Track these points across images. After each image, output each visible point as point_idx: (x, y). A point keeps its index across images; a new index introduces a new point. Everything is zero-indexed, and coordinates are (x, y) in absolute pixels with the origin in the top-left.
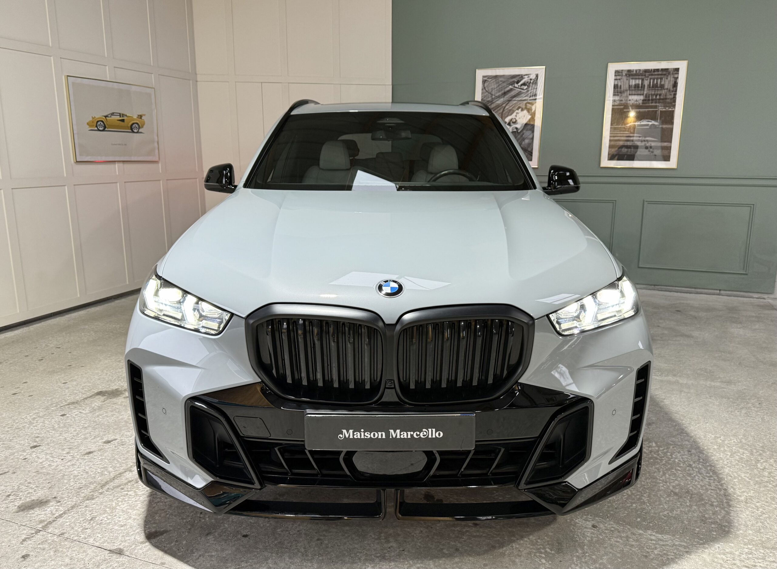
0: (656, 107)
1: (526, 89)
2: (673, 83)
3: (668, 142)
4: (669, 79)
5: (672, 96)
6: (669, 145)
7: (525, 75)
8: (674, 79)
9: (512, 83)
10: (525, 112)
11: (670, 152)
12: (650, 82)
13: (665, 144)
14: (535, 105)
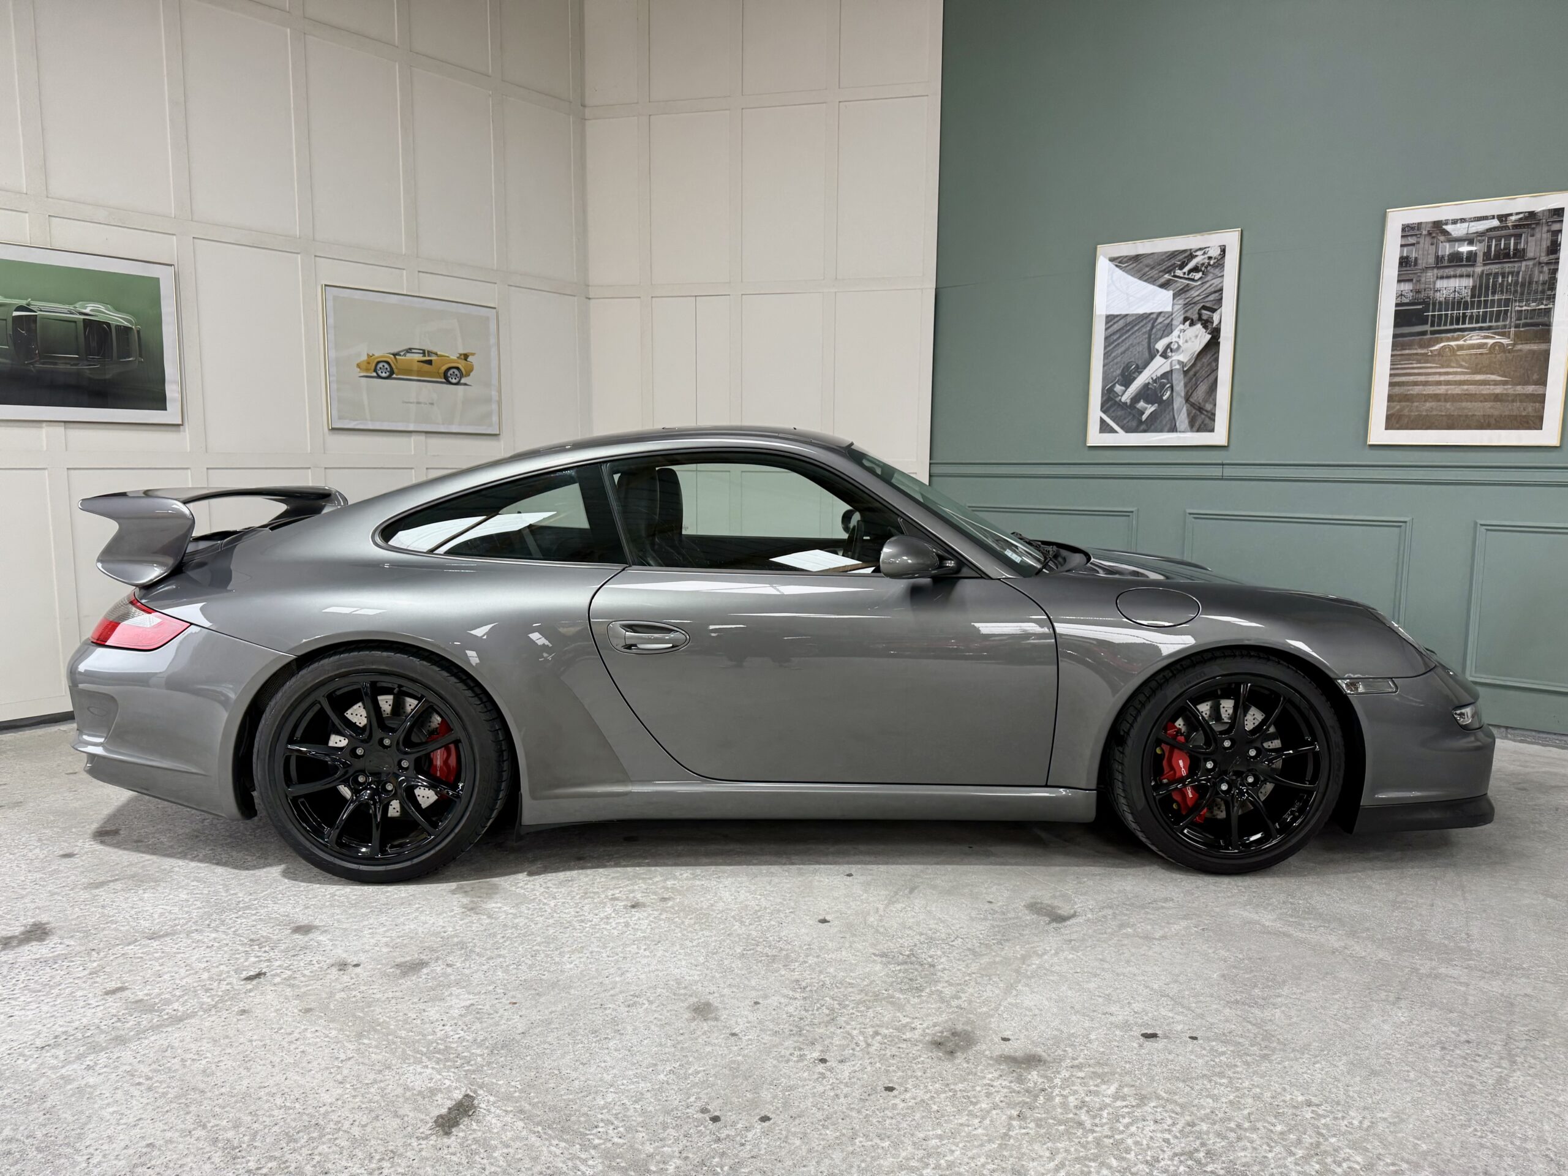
0: (1507, 302)
1: (1201, 278)
2: (1549, 244)
3: (1536, 383)
4: (1538, 236)
5: (1547, 278)
6: (1542, 392)
7: (1197, 251)
8: (1549, 235)
9: (1168, 271)
10: (1199, 326)
11: (1543, 408)
12: (1489, 247)
13: (1530, 389)
14: (1219, 311)
